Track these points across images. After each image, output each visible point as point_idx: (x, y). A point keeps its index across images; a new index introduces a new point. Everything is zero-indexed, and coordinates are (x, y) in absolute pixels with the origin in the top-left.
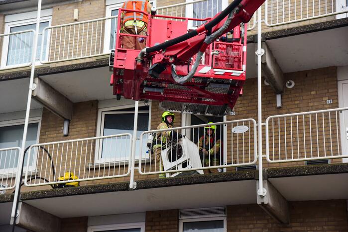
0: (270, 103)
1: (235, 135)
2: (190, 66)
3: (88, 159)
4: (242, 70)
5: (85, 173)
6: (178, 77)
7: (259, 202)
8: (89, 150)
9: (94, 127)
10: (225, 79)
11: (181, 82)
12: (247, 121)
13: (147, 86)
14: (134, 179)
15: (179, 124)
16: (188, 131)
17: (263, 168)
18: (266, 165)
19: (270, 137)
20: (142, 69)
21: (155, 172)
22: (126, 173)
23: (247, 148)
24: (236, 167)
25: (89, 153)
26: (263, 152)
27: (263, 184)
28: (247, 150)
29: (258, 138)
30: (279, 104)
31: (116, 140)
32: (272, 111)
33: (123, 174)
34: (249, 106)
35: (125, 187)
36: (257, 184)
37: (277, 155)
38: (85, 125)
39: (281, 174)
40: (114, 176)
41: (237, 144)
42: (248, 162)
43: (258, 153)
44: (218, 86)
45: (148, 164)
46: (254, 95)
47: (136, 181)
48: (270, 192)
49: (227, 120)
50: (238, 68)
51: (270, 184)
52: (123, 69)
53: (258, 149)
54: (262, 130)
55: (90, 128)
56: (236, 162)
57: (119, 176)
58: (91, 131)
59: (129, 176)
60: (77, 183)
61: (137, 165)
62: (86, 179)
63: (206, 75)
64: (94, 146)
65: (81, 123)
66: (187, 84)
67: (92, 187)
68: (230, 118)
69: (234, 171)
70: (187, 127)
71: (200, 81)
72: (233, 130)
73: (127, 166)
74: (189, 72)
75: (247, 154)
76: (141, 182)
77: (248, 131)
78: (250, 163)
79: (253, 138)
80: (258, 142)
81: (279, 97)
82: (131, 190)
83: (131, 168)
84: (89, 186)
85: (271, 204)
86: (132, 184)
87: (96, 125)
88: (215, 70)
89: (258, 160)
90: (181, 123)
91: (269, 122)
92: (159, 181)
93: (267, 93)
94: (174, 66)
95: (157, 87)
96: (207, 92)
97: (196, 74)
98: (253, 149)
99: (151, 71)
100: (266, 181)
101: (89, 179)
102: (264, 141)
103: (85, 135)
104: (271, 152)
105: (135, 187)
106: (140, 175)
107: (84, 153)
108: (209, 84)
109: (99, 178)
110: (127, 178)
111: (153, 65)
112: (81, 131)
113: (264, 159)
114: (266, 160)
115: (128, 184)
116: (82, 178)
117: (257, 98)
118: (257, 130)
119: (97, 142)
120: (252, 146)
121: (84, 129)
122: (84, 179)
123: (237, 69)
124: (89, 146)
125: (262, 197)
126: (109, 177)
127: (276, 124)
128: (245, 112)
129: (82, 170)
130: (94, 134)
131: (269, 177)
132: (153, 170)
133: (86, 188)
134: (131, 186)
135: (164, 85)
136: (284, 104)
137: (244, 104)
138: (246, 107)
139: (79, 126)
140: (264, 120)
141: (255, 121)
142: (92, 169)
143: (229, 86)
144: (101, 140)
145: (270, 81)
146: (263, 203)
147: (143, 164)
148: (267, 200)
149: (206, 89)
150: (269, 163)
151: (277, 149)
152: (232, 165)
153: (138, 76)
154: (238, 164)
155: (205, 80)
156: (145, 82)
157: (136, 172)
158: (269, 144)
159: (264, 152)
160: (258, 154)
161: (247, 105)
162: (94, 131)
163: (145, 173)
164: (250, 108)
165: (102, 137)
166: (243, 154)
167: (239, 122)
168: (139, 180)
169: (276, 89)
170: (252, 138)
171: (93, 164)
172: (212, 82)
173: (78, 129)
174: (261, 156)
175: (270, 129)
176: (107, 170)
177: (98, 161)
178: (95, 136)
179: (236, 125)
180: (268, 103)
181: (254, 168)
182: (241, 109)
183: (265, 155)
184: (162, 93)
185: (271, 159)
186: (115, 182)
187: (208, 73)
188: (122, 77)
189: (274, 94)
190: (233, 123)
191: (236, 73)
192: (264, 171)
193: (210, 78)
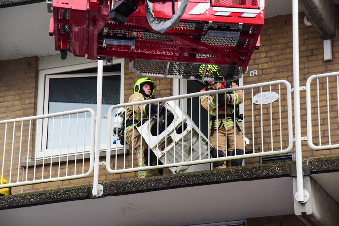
0: (312, 55)
1: (257, 107)
2: (176, 3)
3: (24, 151)
4: (259, 8)
5: (21, 174)
6: (156, 22)
7: (298, 212)
8: (25, 136)
9: (33, 100)
10: (232, 23)
11: (161, 30)
12: (276, 85)
13: (108, 36)
14: (99, 181)
15: (168, 91)
16: (184, 103)
17: (303, 157)
18: (309, 154)
19: (314, 108)
20: (100, 10)
21: (133, 169)
22: (86, 171)
23: (276, 128)
24: (260, 157)
25: (25, 142)
26: (302, 133)
27: (304, 183)
28: (276, 131)
29: (293, 111)
30: (328, 55)
31: (69, 119)
32: (316, 66)
33: (81, 173)
34: (279, 60)
35: (85, 194)
36: (294, 184)
37: (325, 136)
38: (17, 97)
39: (332, 167)
40: (67, 177)
41: (260, 121)
42: (279, 148)
43: (294, 134)
44: (220, 34)
45: (120, 156)
46: (287, 43)
47: (102, 184)
48: (315, 196)
49: (245, 83)
50: (253, 5)
51: (314, 182)
52: (68, 9)
53: (294, 129)
54: (301, 98)
55: (27, 101)
56: (259, 150)
57: (75, 176)
58: (29, 106)
59: (91, 176)
60: (7, 189)
61: (103, 158)
62: (23, 183)
63: (200, 17)
64: (34, 130)
65: (11, 93)
66: (172, 32)
67: (33, 195)
68: (250, 80)
69: (257, 164)
70: (181, 96)
71: (193, 27)
72: (254, 99)
73: (87, 160)
74: (174, 12)
75: (276, 136)
76: (111, 186)
77: (277, 101)
78: (281, 151)
79: (287, 111)
80: (293, 117)
81: (327, 45)
82: (96, 197)
83: (95, 164)
84: (28, 194)
85: (317, 215)
86: (97, 189)
87: (36, 97)
88: (215, 9)
89: (294, 146)
90: (171, 90)
91: (311, 85)
92: (138, 182)
93: (308, 39)
94: (151, 5)
95: (124, 38)
96: (204, 45)
97: (186, 16)
98: (286, 129)
99: (114, 13)
100: (308, 178)
101: (26, 182)
102: (303, 115)
103: (19, 112)
104: (315, 132)
105: (102, 193)
106: (110, 174)
107: (17, 142)
108: (206, 31)
109: (42, 180)
110: (88, 180)
111: (116, 2)
112: (13, 106)
113: (304, 144)
114: (307, 144)
115: (90, 189)
116: (16, 181)
117: (291, 47)
118: (293, 98)
119: (39, 122)
120: (285, 124)
121: (16, 102)
122: (18, 183)
123: (250, 6)
124: (26, 130)
125: (302, 204)
126: (59, 178)
127: (323, 87)
128: (274, 70)
129: (16, 169)
130: (33, 111)
131: (312, 173)
132: (128, 166)
133: (22, 197)
134: (94, 192)
135: (135, 34)
136: (337, 55)
137: (270, 57)
138: (275, 62)
139: (9, 98)
140: (303, 81)
141: (288, 85)
142: (31, 167)
143: (239, 33)
144: (46, 120)
145: (312, 19)
146: (304, 214)
147: (112, 157)
148: (312, 209)
149: (203, 39)
150: (312, 150)
151: (325, 128)
152: (254, 154)
153: (94, 21)
154: (263, 153)
155: (200, 26)
156: (106, 30)
157: (102, 169)
158: (313, 120)
159: (304, 133)
160: (294, 137)
161: (275, 59)
162: (33, 105)
163: (116, 171)
164: (281, 63)
165: (46, 115)
166: (270, 137)
167: (264, 86)
168: (107, 182)
169: (323, 32)
170: (285, 111)
171: (33, 159)
172: (211, 28)
173: (6, 104)
174: (299, 139)
175: (314, 97)
176: (55, 168)
177: (41, 154)
178: (35, 114)
179: (259, 92)
180: (310, 54)
181: (288, 158)
182: (266, 66)
183: (305, 138)
184: (133, 47)
185: (316, 144)
186: (68, 186)
187: (204, 14)
188: (67, 22)
189: (319, 40)
190: (254, 88)
191: (249, 13)
192: (304, 163)
193: (207, 22)
